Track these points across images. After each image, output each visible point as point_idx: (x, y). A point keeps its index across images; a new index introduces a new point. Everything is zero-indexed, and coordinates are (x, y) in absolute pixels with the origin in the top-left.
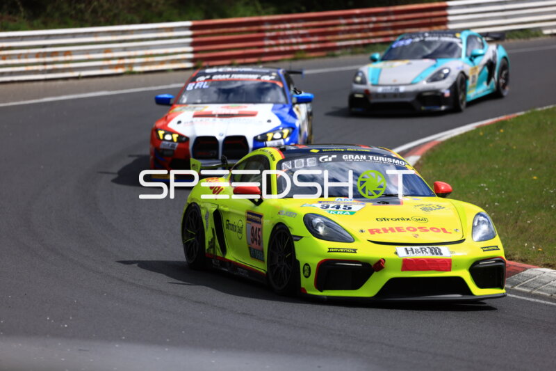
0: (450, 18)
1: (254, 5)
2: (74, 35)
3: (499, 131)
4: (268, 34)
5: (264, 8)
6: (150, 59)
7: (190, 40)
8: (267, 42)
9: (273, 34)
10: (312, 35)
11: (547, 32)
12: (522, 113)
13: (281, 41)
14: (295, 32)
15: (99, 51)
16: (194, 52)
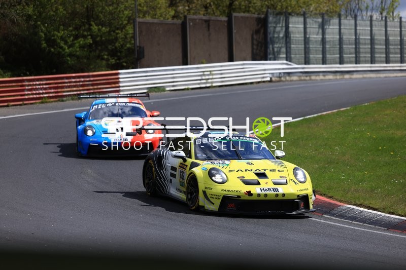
0: (121, 80)
4: (27, 88)
8: (26, 93)
9: (30, 87)
10: (50, 88)
13: (34, 92)
14: (41, 86)
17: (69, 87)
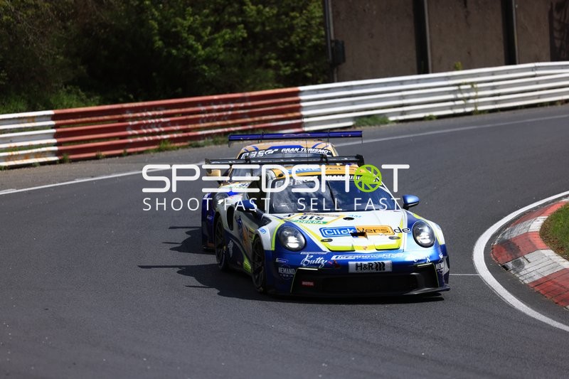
0: (303, 104)
4: (130, 123)
6: (14, 153)
7: (53, 131)
8: (130, 132)
9: (136, 122)
10: (173, 123)
11: (392, 119)
13: (144, 131)
14: (156, 120)
16: (57, 144)
17: (208, 120)
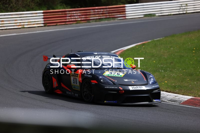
0: (126, 10)
1: (63, 6)
2: (5, 15)
3: (143, 46)
4: (68, 15)
5: (66, 6)
6: (30, 23)
7: (43, 17)
8: (68, 18)
9: (70, 15)
10: (82, 15)
11: (157, 15)
12: (150, 41)
13: (72, 17)
14: (76, 14)
15: (13, 20)
16: (44, 21)
17: (94, 14)
